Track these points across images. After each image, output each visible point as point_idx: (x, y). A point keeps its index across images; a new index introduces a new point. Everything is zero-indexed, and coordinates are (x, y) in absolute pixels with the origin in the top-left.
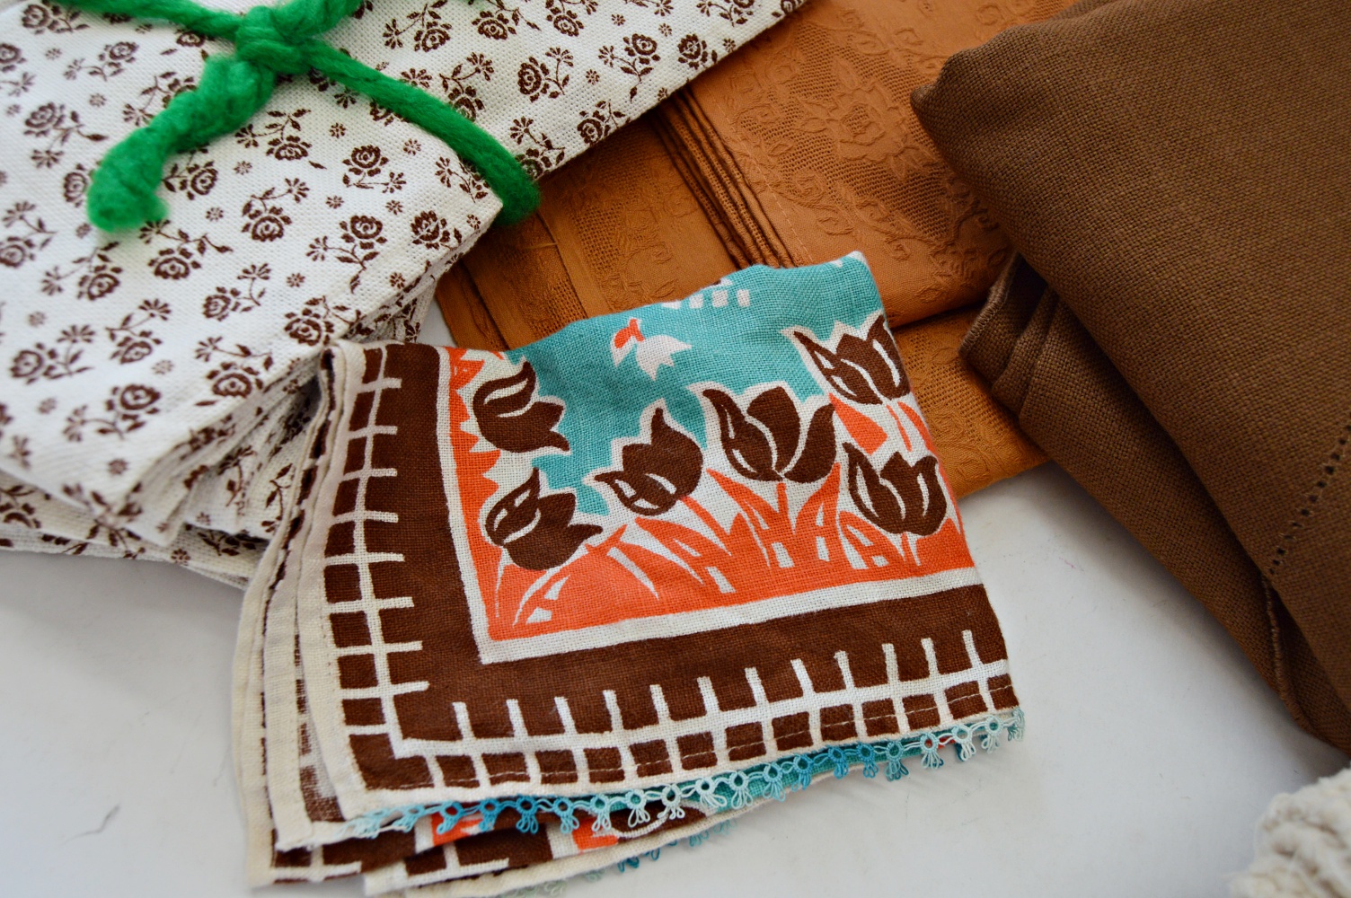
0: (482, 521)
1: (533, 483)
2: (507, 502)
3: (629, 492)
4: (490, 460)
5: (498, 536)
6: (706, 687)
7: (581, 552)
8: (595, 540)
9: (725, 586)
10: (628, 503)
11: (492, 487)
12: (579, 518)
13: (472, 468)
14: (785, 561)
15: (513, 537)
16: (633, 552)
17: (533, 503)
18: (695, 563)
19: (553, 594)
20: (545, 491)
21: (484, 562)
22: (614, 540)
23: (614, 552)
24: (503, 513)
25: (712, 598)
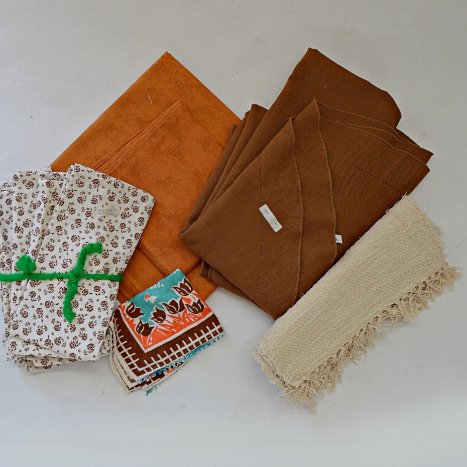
0: (136, 331)
1: (141, 322)
2: (138, 326)
3: (156, 320)
4: (133, 321)
5: (139, 332)
6: (177, 345)
7: (152, 331)
8: (154, 329)
9: (175, 331)
10: (157, 322)
11: (135, 325)
12: (150, 326)
13: (131, 323)
14: (183, 323)
15: (141, 332)
16: (160, 329)
17: (142, 326)
18: (170, 329)
19: (151, 340)
20: (143, 323)
21: (139, 337)
22: (157, 328)
23: (157, 330)
24: (138, 328)
25: (174, 333)
